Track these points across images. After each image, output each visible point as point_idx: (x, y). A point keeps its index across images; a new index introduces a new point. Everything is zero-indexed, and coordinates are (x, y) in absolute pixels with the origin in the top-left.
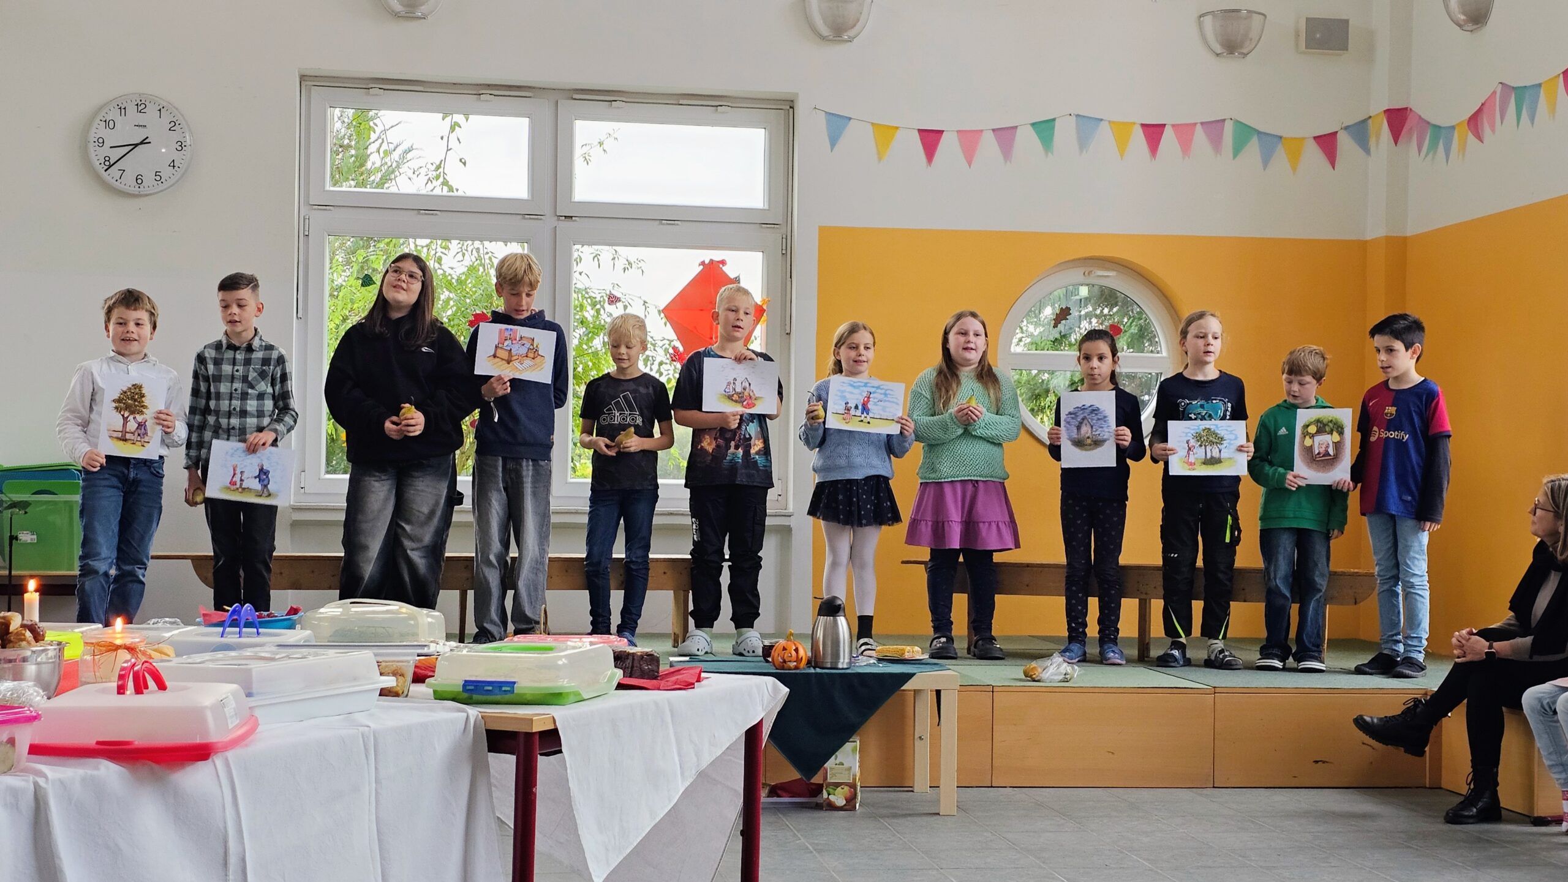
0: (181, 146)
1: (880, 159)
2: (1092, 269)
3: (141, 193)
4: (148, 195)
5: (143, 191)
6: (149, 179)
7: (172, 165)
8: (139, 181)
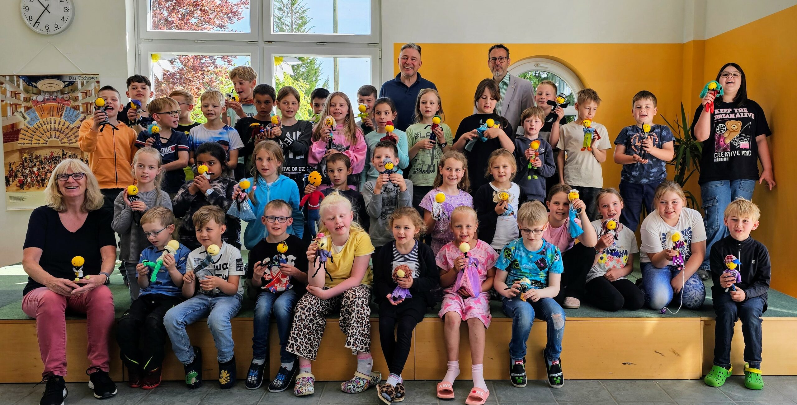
0: (67, 9)
2: (538, 63)
3: (49, 34)
4: (53, 35)
5: (49, 33)
6: (52, 27)
7: (63, 19)
8: (47, 28)
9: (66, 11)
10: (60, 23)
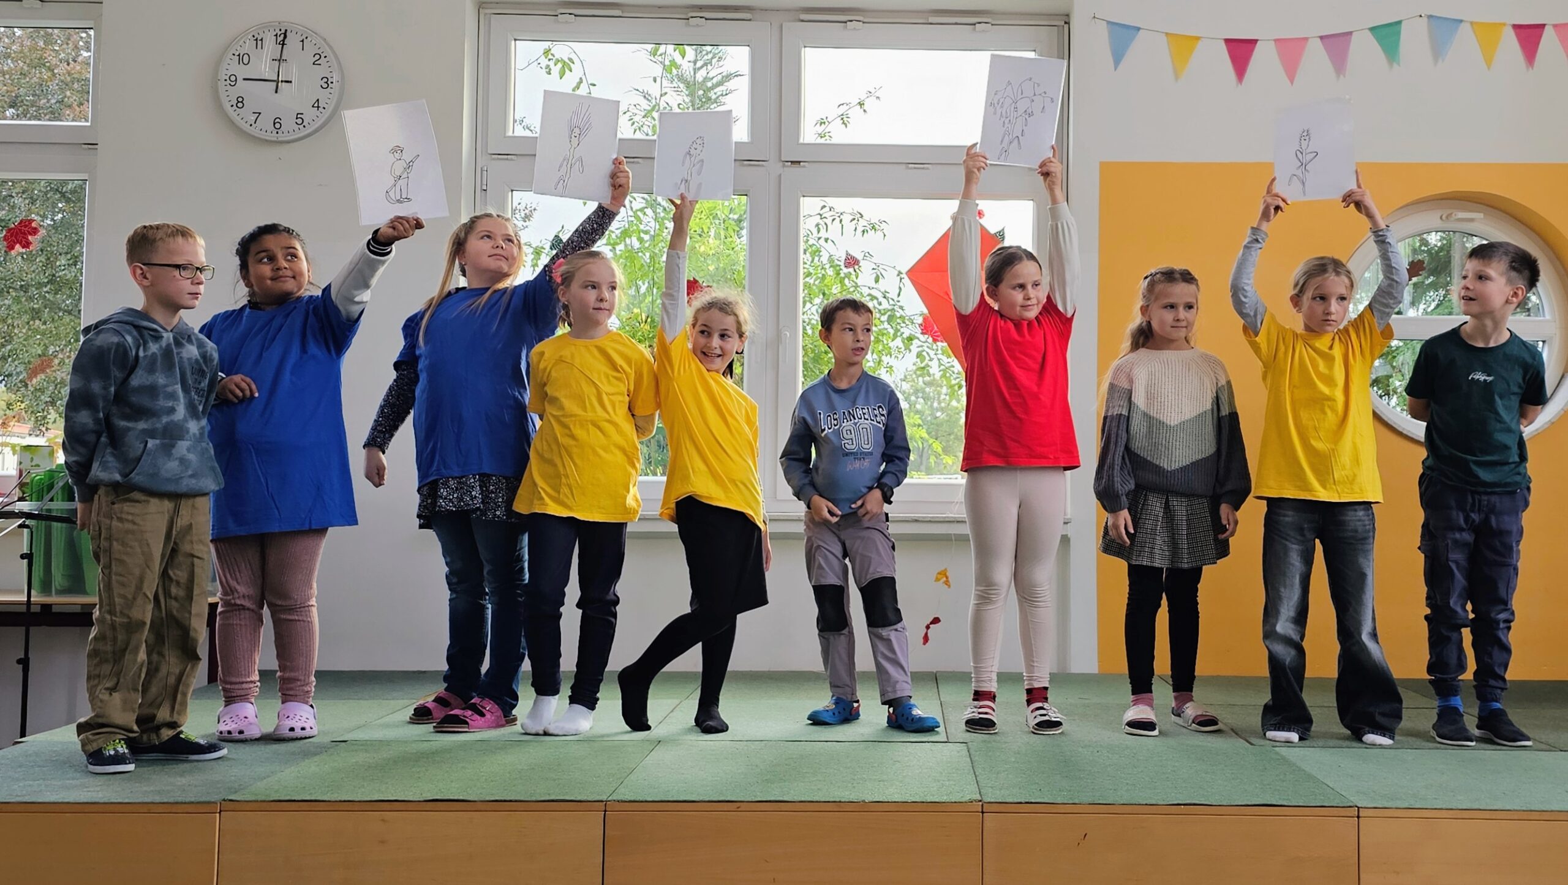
0: (327, 83)
1: (1177, 77)
2: (1449, 212)
3: (280, 139)
4: (288, 142)
5: (282, 137)
6: (289, 123)
7: (317, 105)
8: (277, 126)
9: (325, 86)
10: (309, 114)
